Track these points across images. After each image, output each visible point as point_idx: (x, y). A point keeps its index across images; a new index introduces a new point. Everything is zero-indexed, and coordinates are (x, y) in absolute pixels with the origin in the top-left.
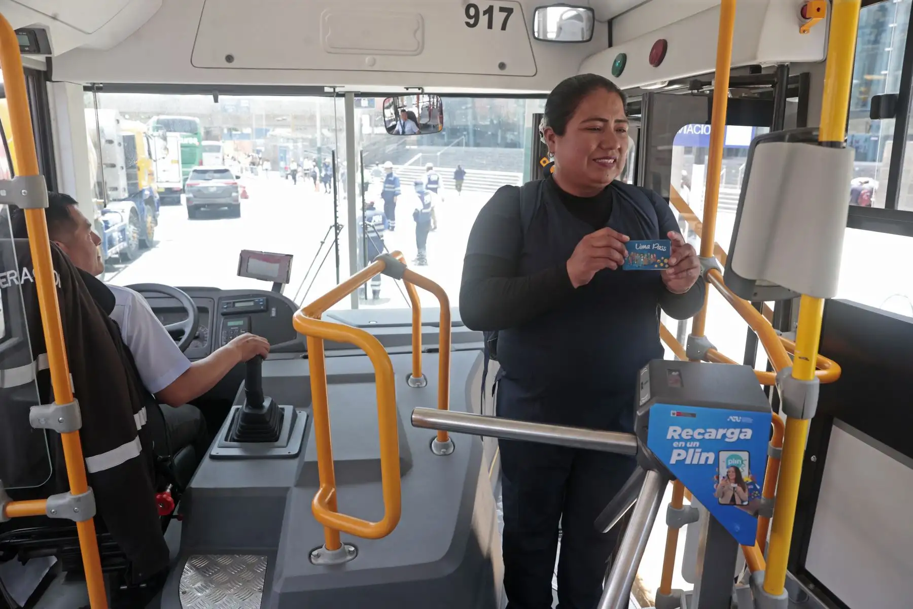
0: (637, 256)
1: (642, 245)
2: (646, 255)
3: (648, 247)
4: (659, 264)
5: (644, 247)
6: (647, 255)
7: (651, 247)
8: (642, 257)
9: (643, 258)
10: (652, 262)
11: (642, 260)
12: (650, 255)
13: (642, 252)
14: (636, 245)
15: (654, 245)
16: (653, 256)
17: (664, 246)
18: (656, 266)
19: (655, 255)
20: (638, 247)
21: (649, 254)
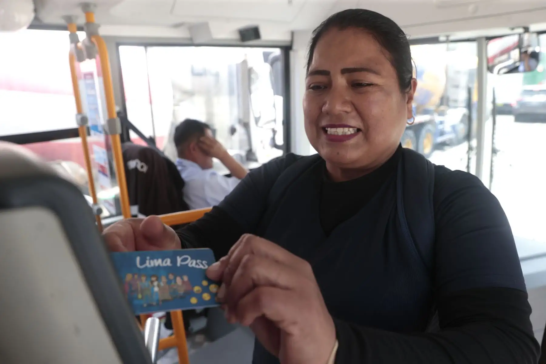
0: (143, 282)
1: (152, 258)
2: (164, 279)
3: (168, 262)
4: (199, 296)
5: (158, 262)
6: (167, 277)
7: (174, 262)
8: (156, 283)
9: (159, 286)
10: (181, 292)
11: (156, 289)
12: (175, 278)
13: (156, 272)
14: (138, 259)
15: (179, 259)
16: (182, 279)
17: (202, 260)
18: (194, 300)
19: (186, 278)
20: (143, 262)
21: (171, 277)
